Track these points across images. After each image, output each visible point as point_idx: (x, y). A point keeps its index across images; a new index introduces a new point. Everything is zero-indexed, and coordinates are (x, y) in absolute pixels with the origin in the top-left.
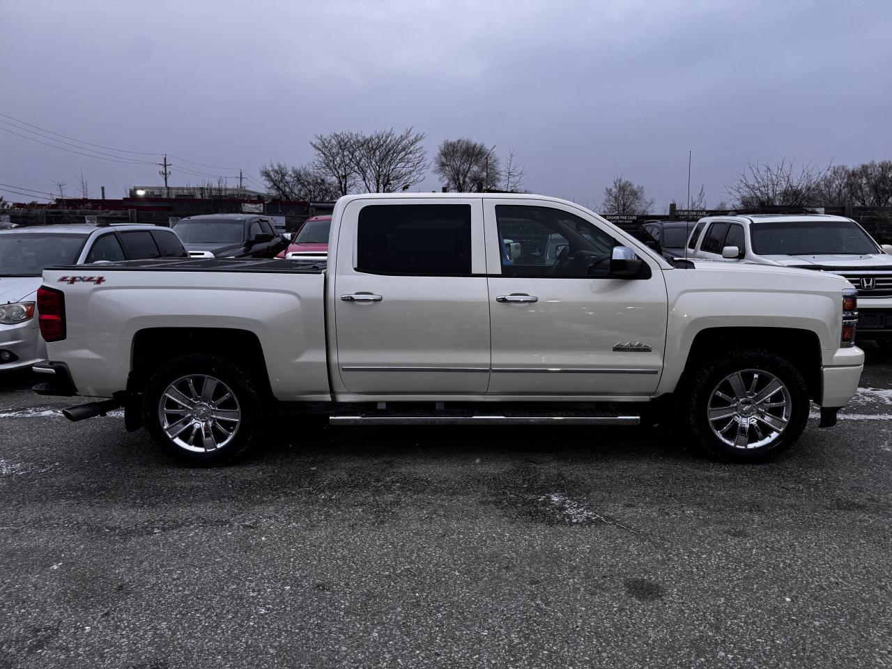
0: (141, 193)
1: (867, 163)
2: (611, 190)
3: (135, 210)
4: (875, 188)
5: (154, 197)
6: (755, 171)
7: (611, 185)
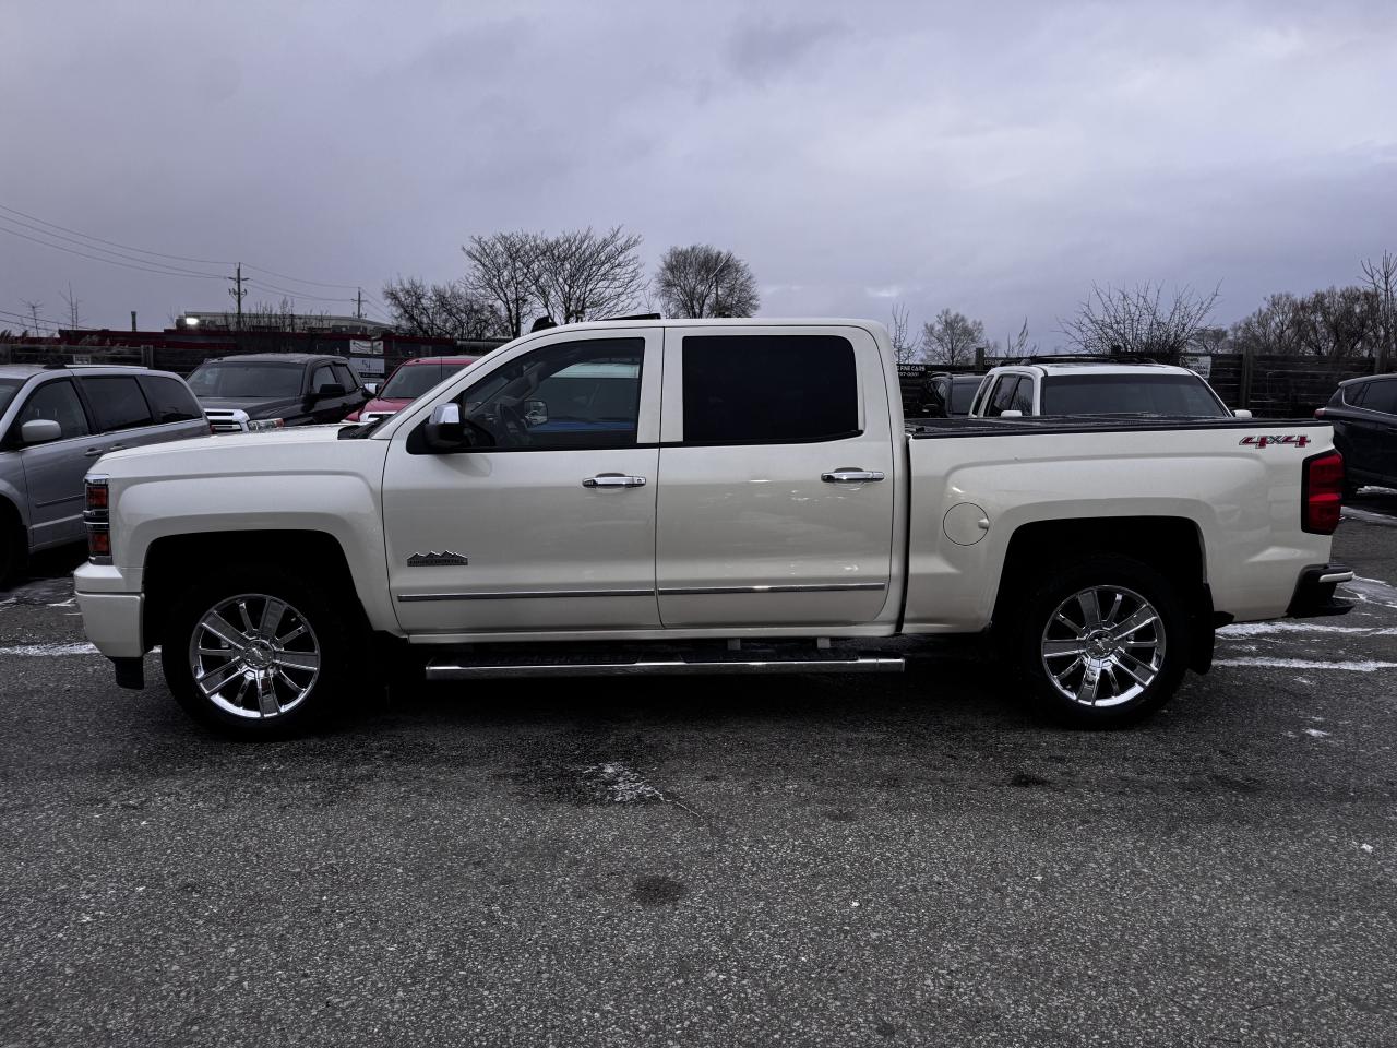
0: (192, 322)
1: (1324, 289)
2: (932, 328)
3: (151, 347)
4: (1335, 329)
5: (214, 329)
6: (1105, 299)
7: (932, 320)
